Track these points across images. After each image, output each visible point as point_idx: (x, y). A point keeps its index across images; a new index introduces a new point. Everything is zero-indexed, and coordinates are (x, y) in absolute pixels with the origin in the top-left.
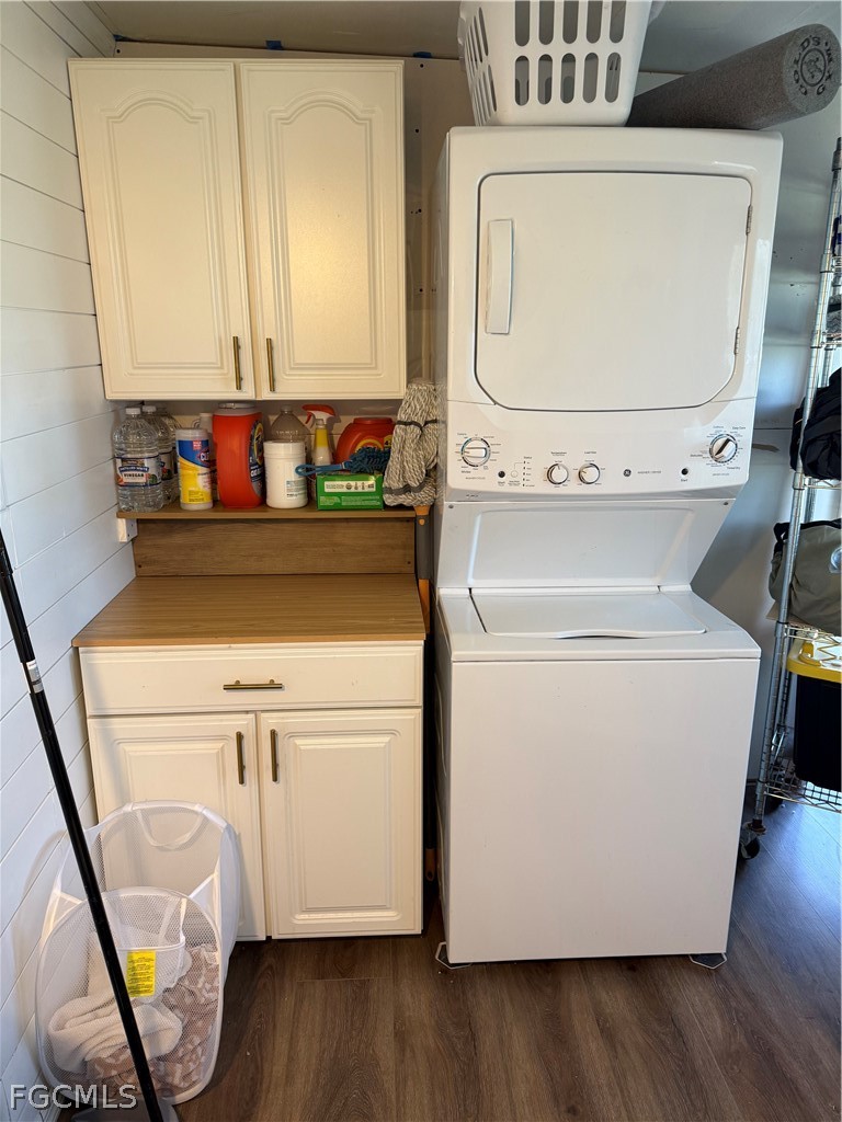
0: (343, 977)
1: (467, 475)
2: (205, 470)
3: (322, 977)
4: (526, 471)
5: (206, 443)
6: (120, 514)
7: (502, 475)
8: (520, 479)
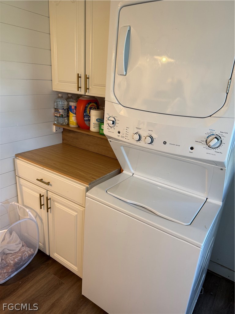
0: (60, 278)
1: (109, 130)
2: (74, 115)
3: (55, 274)
4: (127, 133)
5: (76, 107)
6: (54, 124)
7: (119, 133)
8: (124, 136)
